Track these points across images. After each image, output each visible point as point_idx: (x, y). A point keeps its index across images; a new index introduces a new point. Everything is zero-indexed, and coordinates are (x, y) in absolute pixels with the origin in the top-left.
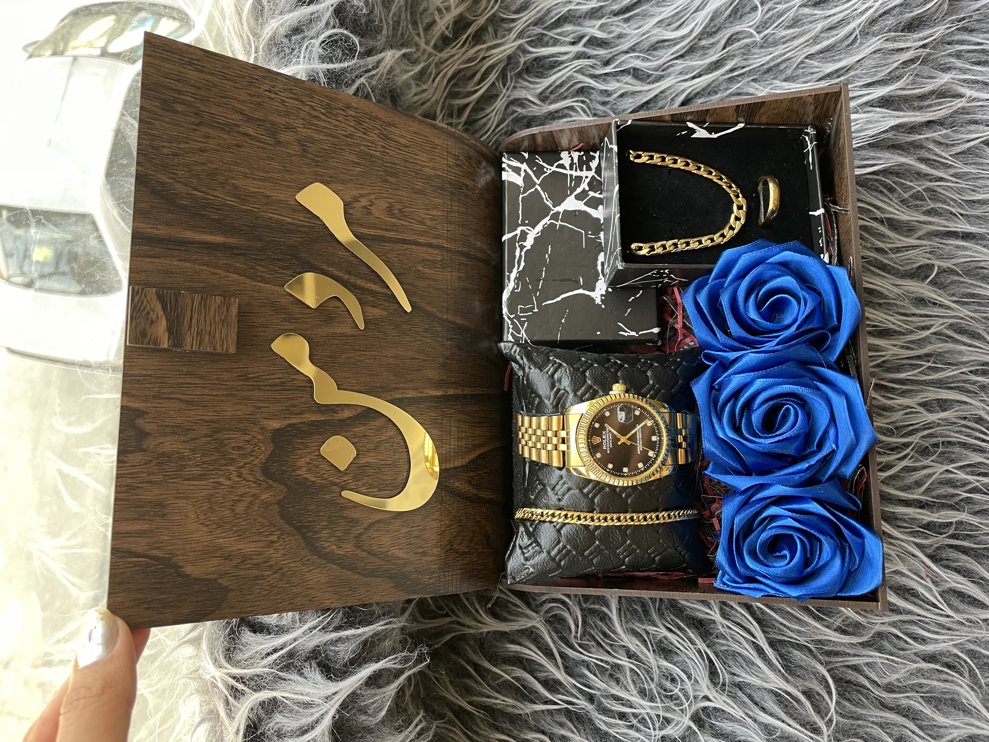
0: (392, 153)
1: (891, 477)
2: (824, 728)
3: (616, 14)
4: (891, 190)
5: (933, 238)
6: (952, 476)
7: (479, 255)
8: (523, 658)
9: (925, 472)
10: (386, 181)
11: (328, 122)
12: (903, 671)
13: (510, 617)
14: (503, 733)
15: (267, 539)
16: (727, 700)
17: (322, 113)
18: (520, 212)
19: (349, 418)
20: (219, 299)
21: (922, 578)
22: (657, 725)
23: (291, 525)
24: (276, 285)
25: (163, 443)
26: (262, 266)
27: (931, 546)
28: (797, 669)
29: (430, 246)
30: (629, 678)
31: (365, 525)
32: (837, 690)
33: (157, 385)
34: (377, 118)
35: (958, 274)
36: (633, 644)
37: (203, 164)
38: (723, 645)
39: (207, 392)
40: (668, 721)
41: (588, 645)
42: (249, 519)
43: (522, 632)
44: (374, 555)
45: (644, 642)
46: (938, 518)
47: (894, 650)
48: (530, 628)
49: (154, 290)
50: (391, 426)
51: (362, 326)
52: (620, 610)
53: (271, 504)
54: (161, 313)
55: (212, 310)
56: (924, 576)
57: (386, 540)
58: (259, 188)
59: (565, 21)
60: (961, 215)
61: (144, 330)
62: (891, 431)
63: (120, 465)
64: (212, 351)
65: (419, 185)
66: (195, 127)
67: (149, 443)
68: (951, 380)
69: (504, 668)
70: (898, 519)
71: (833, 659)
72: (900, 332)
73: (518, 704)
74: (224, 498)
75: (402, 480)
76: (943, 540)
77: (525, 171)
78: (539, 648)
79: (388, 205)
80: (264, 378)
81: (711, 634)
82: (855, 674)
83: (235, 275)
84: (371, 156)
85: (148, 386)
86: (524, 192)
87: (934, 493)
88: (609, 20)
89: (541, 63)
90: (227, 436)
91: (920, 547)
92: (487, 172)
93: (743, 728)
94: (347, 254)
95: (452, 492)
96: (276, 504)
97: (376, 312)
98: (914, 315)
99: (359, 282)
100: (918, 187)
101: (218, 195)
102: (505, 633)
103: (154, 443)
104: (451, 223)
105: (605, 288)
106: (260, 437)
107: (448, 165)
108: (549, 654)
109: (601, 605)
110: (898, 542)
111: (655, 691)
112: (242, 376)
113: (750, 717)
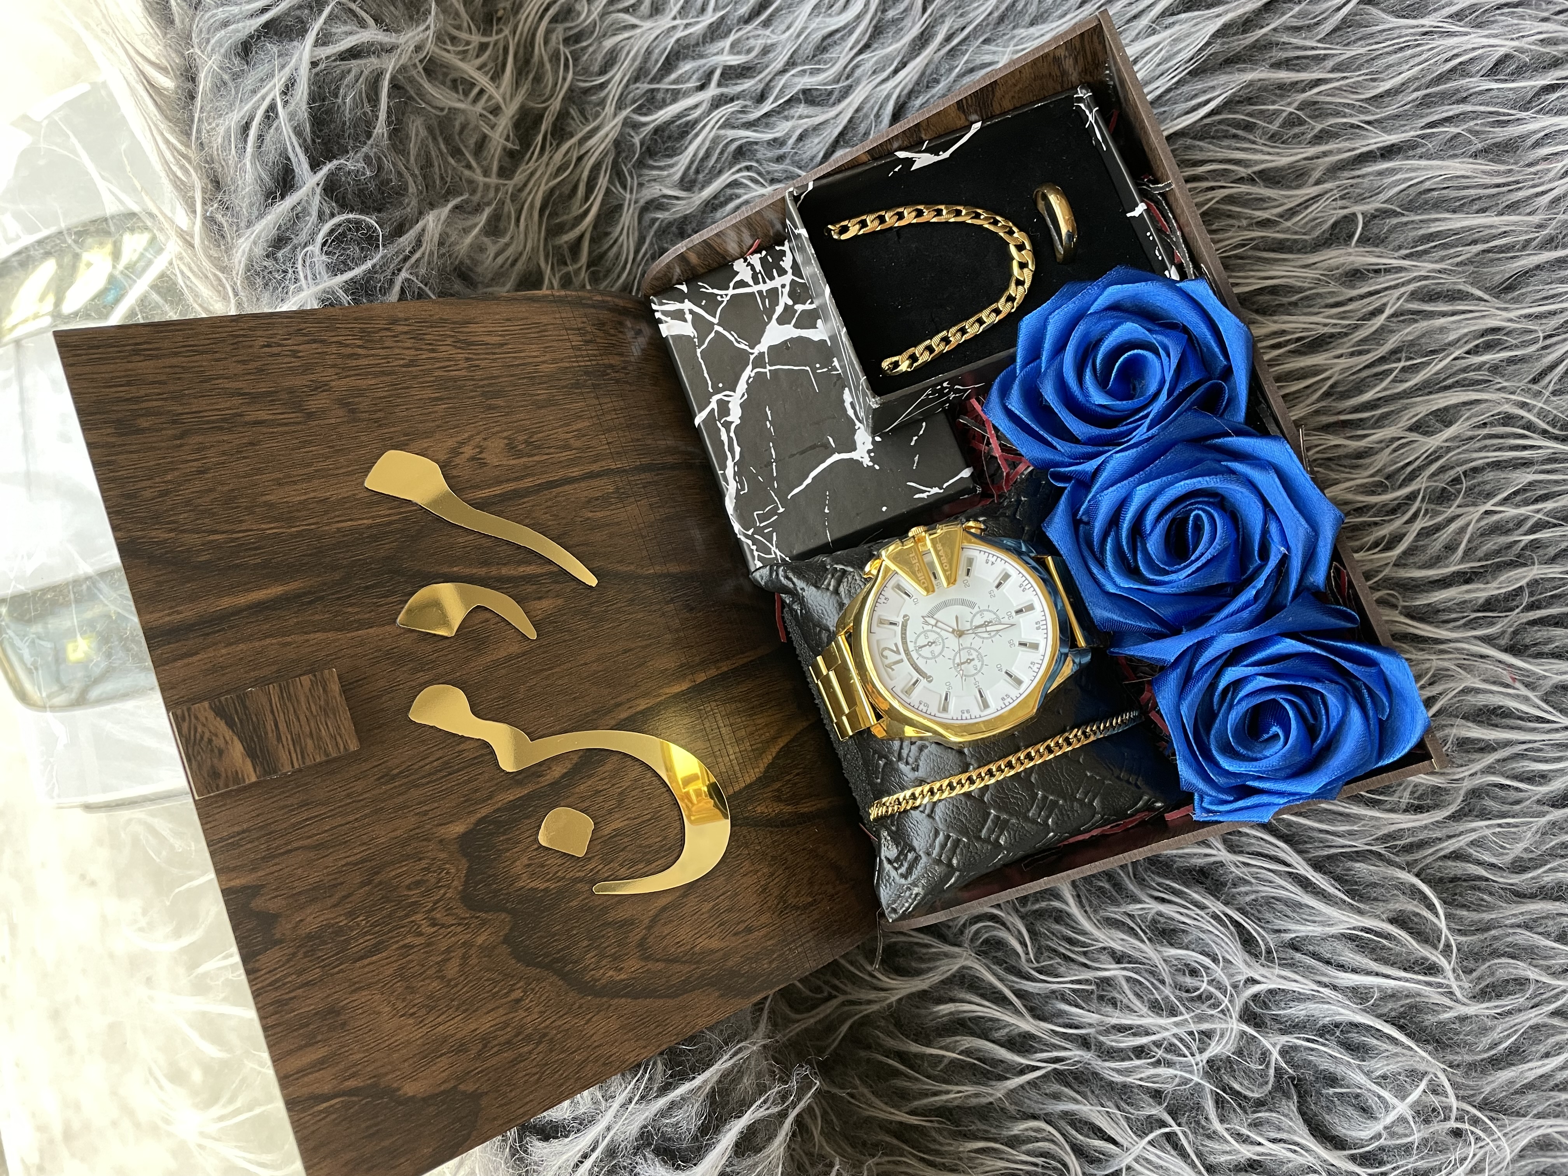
0: (483, 364)
1: (1406, 553)
2: (1442, 962)
3: (748, 20)
4: (1249, 127)
5: (1339, 174)
6: (1496, 517)
7: (670, 459)
8: (963, 1019)
9: (1454, 526)
10: (490, 408)
11: (373, 355)
12: (1529, 834)
13: (924, 966)
14: (977, 1138)
15: (509, 999)
16: (1282, 973)
17: (359, 347)
18: (706, 375)
19: (564, 776)
20: (306, 680)
21: (1507, 686)
22: (1194, 1048)
23: (538, 965)
24: (384, 625)
25: (301, 921)
26: (352, 605)
27: (1503, 632)
28: (1369, 889)
29: (592, 476)
30: (1128, 992)
31: (647, 921)
32: (1440, 898)
33: (263, 840)
34: (443, 321)
35: (1396, 214)
36: (1116, 940)
37: (211, 490)
38: (1247, 894)
39: (339, 820)
40: (1207, 1035)
41: (1051, 965)
42: (471, 981)
43: (948, 982)
44: (675, 960)
45: (1132, 932)
46: (1499, 588)
47: (1506, 808)
48: (958, 971)
49: (206, 704)
50: (630, 762)
51: (532, 634)
52: (1079, 896)
53: (495, 947)
54: (228, 733)
55: (303, 699)
56: (1509, 681)
57: (685, 933)
58: (305, 493)
59: (678, 59)
60: (1369, 123)
61: (213, 766)
62: (1380, 484)
63: (252, 977)
64: (324, 758)
65: (542, 393)
66: (178, 442)
67: (283, 928)
68: (1443, 376)
69: (941, 1044)
70: (1439, 611)
71: (1417, 856)
72: (1339, 333)
73: (982, 1089)
74: (423, 966)
75: (676, 834)
76: (1517, 617)
77: (691, 312)
78: (983, 996)
79: (506, 441)
80: (416, 767)
81: (1224, 884)
82: (1459, 864)
83: (318, 635)
84: (455, 380)
85: (249, 846)
86: (701, 343)
87: (1480, 553)
88: (740, 33)
89: (666, 134)
90: (394, 873)
91: (1487, 640)
92: (639, 332)
93: (1321, 1006)
94: (472, 537)
95: (757, 823)
96: (503, 943)
97: (546, 605)
98: (1351, 300)
99: (504, 571)
100: (1288, 107)
101: (249, 527)
102: (924, 992)
103: (289, 926)
104: (609, 430)
105: (871, 439)
106: (443, 855)
107: (573, 347)
108: (1000, 1000)
109: (1050, 900)
110: (1452, 645)
111: (1173, 998)
112: (382, 777)
113: (1326, 986)
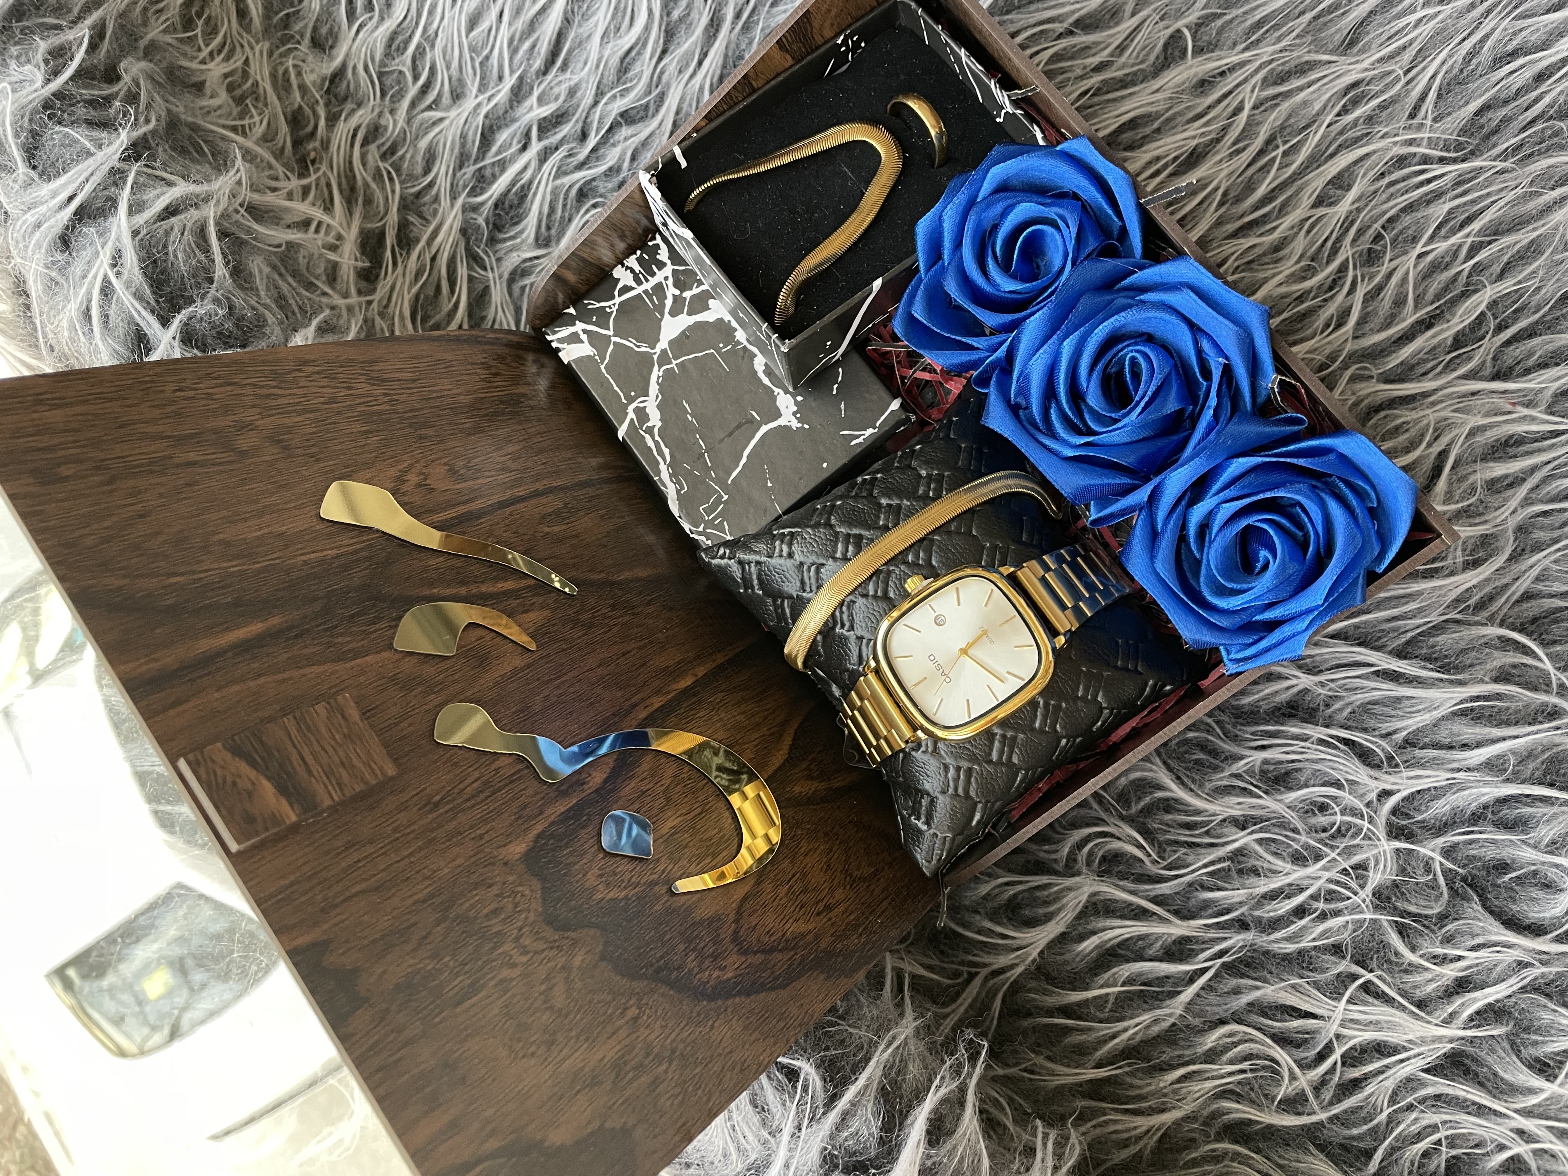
1: (1359, 324)
6: (1430, 258)
8: (1112, 948)
9: (1394, 281)
10: (422, 437)
13: (1051, 908)
14: (1173, 1068)
16: (1412, 774)
18: (616, 389)
19: (605, 781)
21: (1509, 412)
24: (381, 652)
25: (384, 971)
27: (1483, 363)
28: (1460, 658)
30: (1264, 854)
32: (1534, 641)
36: (1234, 807)
38: (1342, 709)
40: (1362, 867)
42: (582, 1007)
45: (1245, 791)
46: (1461, 322)
51: (532, 645)
52: (1178, 778)
53: (595, 966)
55: (324, 728)
56: (1509, 407)
58: (261, 529)
59: (493, 133)
62: (1308, 268)
64: (363, 787)
67: (366, 984)
69: (1101, 982)
71: (1493, 608)
72: (1214, 140)
73: (1159, 1012)
74: (527, 999)
76: (1491, 343)
78: (1123, 917)
79: (447, 467)
80: (455, 791)
81: (1317, 709)
82: (1534, 603)
85: (302, 899)
86: (603, 358)
87: (1430, 296)
88: (542, 86)
89: (506, 204)
90: (467, 905)
91: (1472, 375)
96: (601, 960)
97: (535, 617)
98: (1209, 108)
102: (1063, 934)
106: (512, 878)
108: (1141, 914)
109: (1153, 793)
110: (1440, 393)
111: (1312, 842)
112: (424, 806)
113: (1459, 770)
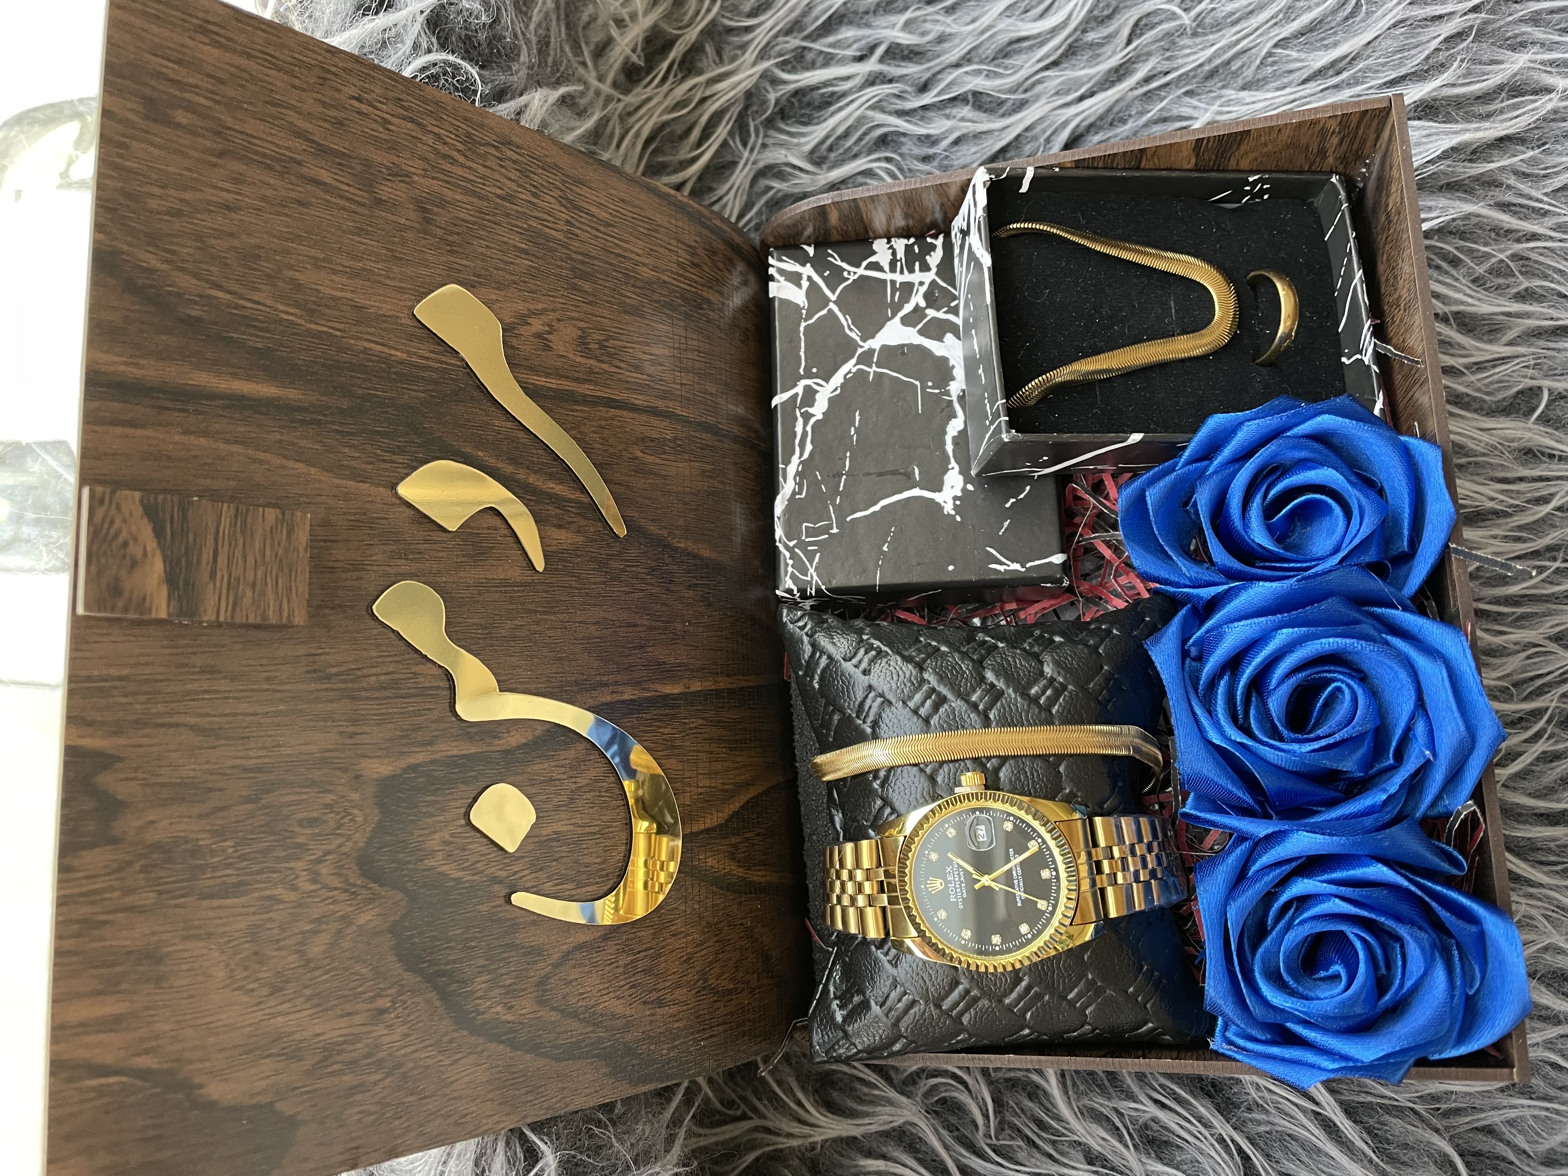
0: (584, 236)
1: (1518, 776)
4: (1454, 262)
7: (735, 429)
10: (575, 288)
13: (861, 1109)
17: (458, 151)
18: (802, 353)
19: (521, 747)
20: (271, 514)
23: (420, 972)
24: (378, 485)
25: (155, 822)
26: (350, 446)
28: (1399, 1151)
29: (654, 412)
33: (141, 698)
36: (1095, 1137)
37: (233, 235)
38: (1261, 1123)
39: (241, 708)
41: (1012, 1147)
42: (335, 969)
43: (886, 1135)
44: (572, 1015)
45: (1115, 1130)
48: (900, 1126)
49: (136, 495)
51: (540, 565)
53: (377, 934)
54: (152, 544)
55: (258, 539)
58: (343, 290)
59: (840, 23)
61: (117, 580)
62: (1506, 690)
63: (64, 877)
64: (259, 620)
67: (126, 825)
70: (1538, 849)
71: (1454, 1122)
72: (1502, 512)
77: (810, 279)
78: (919, 1161)
79: (579, 333)
80: (360, 673)
82: (1490, 1140)
83: (300, 465)
84: (548, 238)
85: (122, 700)
86: (810, 316)
88: (917, 13)
89: (806, 99)
94: (510, 424)
96: (388, 931)
97: (564, 537)
98: (1521, 479)
99: (532, 479)
100: (1500, 253)
101: (264, 301)
103: (136, 824)
105: (962, 485)
106: (354, 796)
112: (315, 671)
